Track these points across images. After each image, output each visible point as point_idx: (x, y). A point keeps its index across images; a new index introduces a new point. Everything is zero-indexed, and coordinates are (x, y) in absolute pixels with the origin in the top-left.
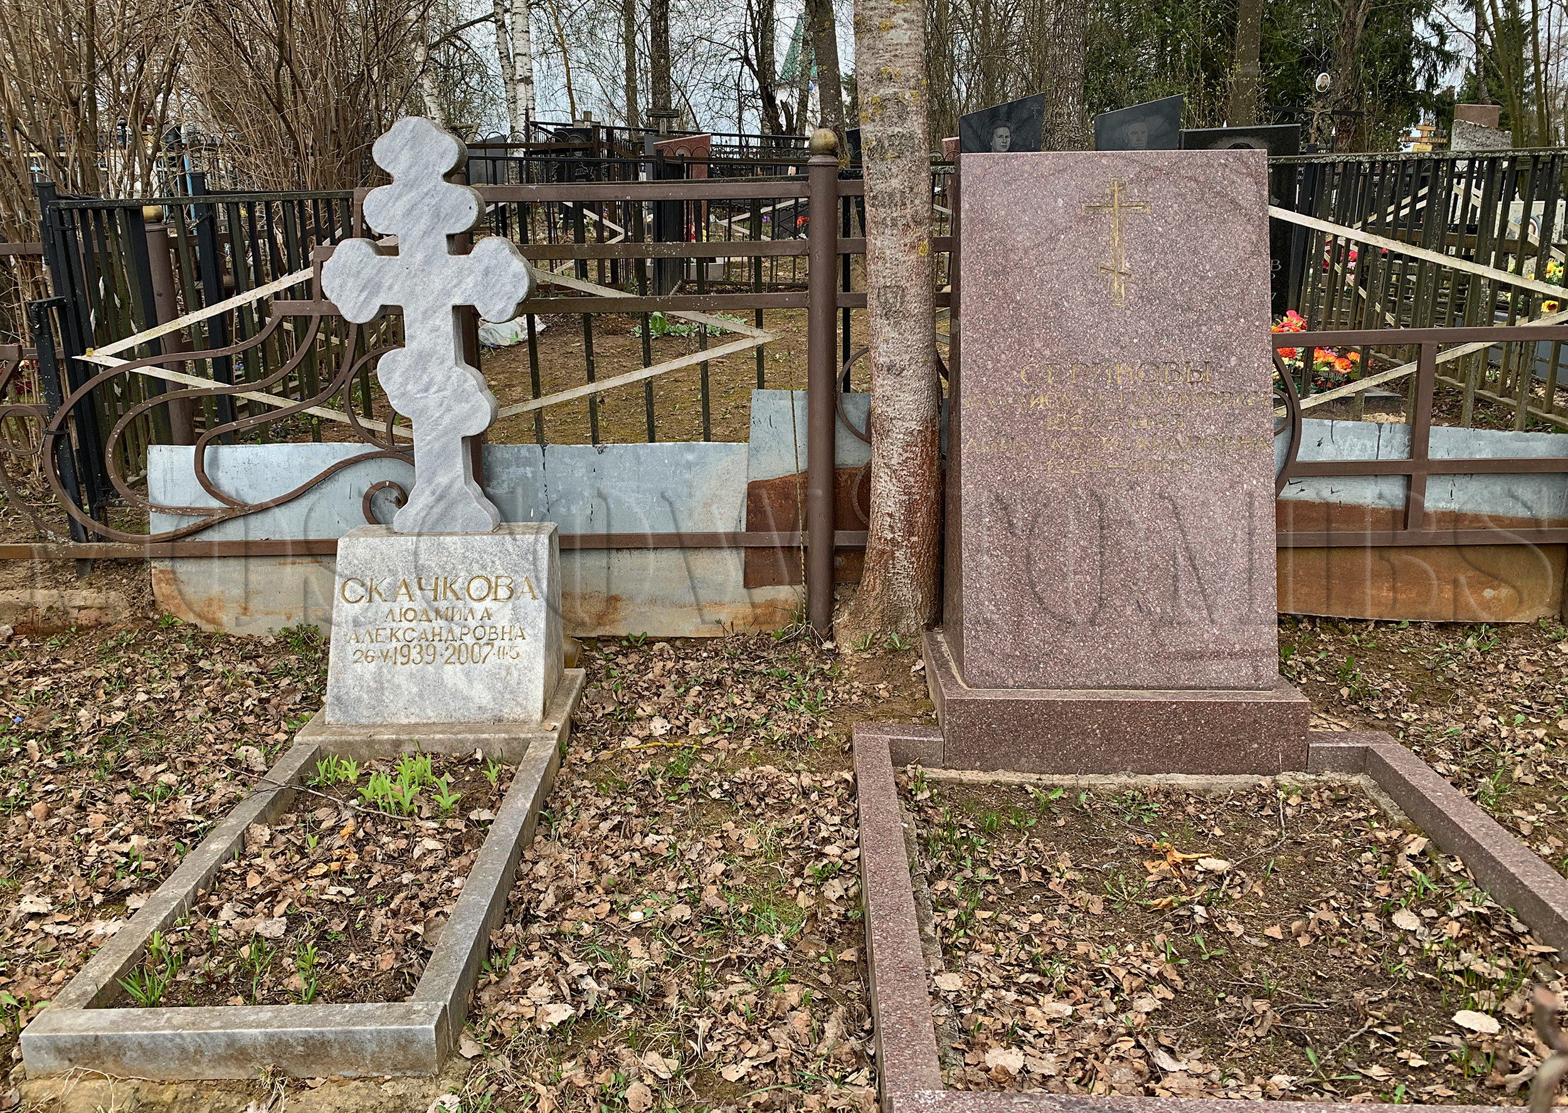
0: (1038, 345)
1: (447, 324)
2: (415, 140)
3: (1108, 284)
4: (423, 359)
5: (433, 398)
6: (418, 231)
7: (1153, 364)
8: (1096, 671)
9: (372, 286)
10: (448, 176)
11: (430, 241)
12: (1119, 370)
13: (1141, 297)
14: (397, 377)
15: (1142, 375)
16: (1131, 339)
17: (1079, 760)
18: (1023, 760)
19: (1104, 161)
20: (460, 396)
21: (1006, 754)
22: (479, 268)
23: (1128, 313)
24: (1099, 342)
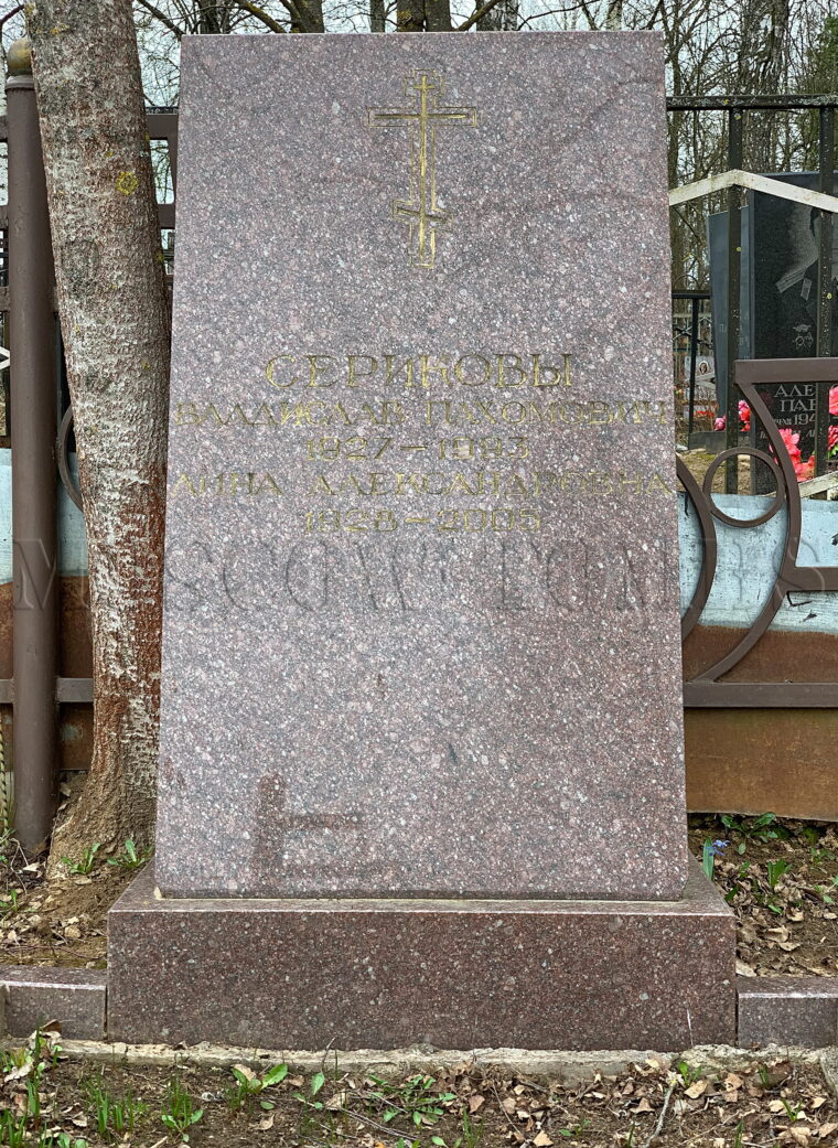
0: (295, 326)
3: (408, 233)
7: (478, 356)
8: (378, 867)
12: (427, 366)
13: (463, 254)
15: (463, 373)
16: (445, 317)
17: (340, 1024)
18: (244, 1023)
19: (406, 47)
21: (214, 1014)
23: (441, 277)
24: (395, 323)
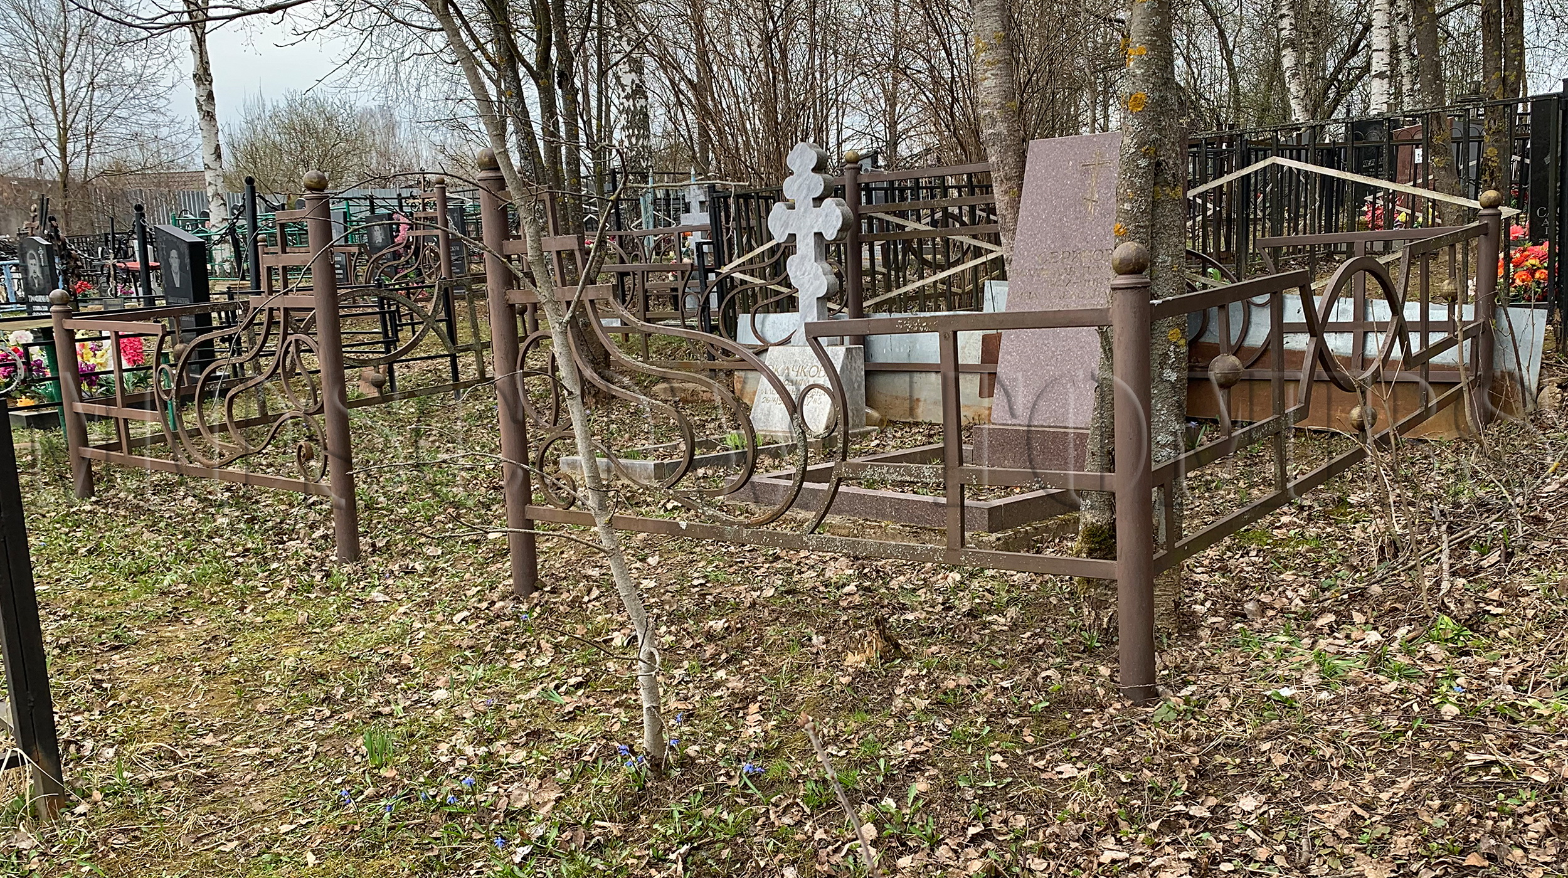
0: (1049, 242)
1: (811, 240)
2: (802, 152)
3: (1086, 208)
4: (803, 258)
5: (806, 278)
6: (802, 198)
9: (786, 225)
10: (813, 170)
11: (806, 202)
12: (1084, 254)
13: (1101, 214)
14: (793, 268)
16: (1092, 237)
20: (816, 277)
22: (824, 214)
23: (1093, 222)
